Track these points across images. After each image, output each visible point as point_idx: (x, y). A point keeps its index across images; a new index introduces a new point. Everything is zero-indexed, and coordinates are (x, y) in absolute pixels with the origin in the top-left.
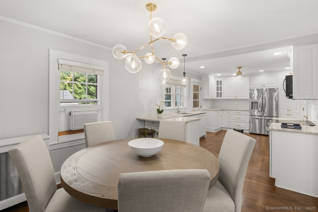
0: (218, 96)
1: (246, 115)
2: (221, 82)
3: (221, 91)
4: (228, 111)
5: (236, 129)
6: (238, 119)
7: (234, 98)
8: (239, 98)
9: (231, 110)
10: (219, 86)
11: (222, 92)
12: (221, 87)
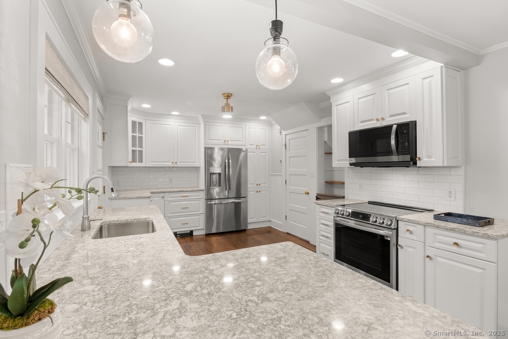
0: (134, 161)
1: (199, 199)
2: (141, 124)
3: (142, 148)
4: (162, 195)
5: (179, 232)
6: (183, 210)
7: (169, 164)
8: (179, 165)
9: (170, 192)
10: (137, 135)
11: (144, 149)
12: (141, 138)
